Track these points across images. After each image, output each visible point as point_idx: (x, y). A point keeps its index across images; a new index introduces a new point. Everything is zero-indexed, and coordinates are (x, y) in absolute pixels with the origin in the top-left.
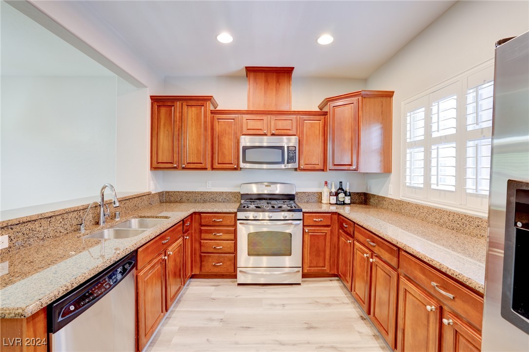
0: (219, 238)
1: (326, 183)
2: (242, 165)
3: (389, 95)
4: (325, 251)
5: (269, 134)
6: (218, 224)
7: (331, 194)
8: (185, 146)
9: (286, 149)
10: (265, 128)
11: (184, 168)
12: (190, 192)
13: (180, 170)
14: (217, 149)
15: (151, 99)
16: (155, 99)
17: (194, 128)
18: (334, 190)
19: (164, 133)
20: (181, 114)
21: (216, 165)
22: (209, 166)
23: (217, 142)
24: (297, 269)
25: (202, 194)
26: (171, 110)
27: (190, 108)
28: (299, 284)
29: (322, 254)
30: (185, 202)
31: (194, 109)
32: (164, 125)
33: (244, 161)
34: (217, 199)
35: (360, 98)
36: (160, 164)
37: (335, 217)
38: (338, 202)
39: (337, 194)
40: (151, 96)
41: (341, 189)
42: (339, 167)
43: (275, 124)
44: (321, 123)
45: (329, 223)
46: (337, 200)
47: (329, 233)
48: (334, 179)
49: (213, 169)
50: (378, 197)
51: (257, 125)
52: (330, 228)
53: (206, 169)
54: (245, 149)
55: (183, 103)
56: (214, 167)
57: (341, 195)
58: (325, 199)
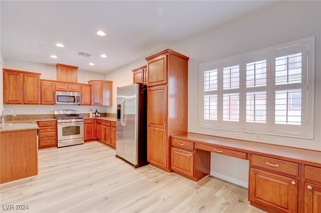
0: (49, 131)
1: (91, 110)
2: (57, 103)
3: (112, 82)
4: (92, 132)
5: (68, 91)
6: (48, 126)
7: (93, 113)
8: (26, 94)
9: (76, 97)
10: (67, 88)
11: (25, 103)
12: (25, 115)
13: (23, 104)
14: (43, 96)
15: (3, 70)
16: (5, 70)
17: (31, 87)
18: (94, 112)
19: (13, 87)
20: (23, 79)
21: (43, 102)
22: (40, 103)
23: (43, 92)
24: (82, 139)
25: (32, 115)
26: (17, 77)
27: (28, 77)
28: (83, 144)
29: (91, 133)
30: (21, 120)
31: (31, 78)
32: (13, 83)
33: (58, 101)
34: (41, 117)
35: (103, 82)
36: (10, 101)
37: (95, 120)
38: (96, 116)
39: (95, 113)
40: (3, 69)
41: (97, 111)
42: (96, 104)
43: (71, 87)
44: (89, 88)
45: (93, 122)
46: (96, 115)
47: (93, 126)
48: (94, 108)
49: (41, 104)
50: (109, 114)
51: (63, 87)
52: (93, 124)
53: (38, 104)
54: (58, 96)
55: (25, 75)
56: (42, 103)
57: (97, 114)
58: (91, 116)
